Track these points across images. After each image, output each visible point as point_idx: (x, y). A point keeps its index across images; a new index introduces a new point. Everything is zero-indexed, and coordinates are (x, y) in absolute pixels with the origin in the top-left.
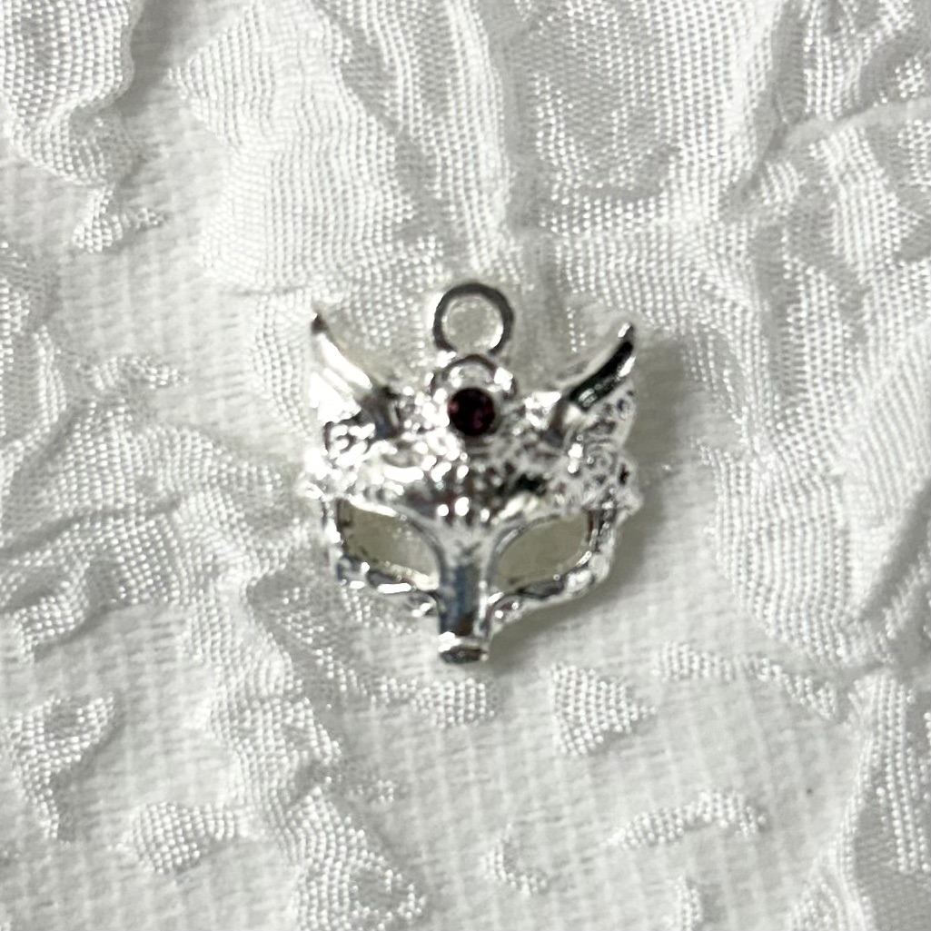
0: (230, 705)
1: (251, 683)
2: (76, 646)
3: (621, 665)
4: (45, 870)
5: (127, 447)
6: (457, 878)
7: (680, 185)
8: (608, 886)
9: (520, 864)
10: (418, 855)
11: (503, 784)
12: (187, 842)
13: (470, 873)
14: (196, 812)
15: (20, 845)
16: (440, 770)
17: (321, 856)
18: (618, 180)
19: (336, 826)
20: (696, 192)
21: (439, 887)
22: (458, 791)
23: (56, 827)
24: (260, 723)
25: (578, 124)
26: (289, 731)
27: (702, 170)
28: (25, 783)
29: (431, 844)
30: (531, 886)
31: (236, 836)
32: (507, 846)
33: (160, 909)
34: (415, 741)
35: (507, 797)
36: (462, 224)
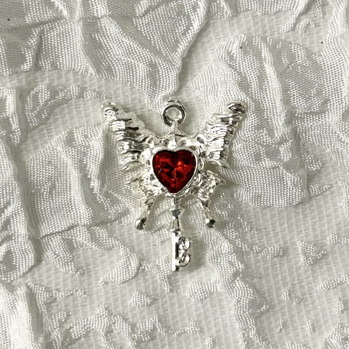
0: (214, 255)
1: (219, 249)
6: (276, 300)
7: (331, 110)
8: (317, 301)
9: (293, 295)
10: (265, 294)
11: (287, 274)
12: (204, 292)
13: (279, 298)
14: (206, 284)
15: (159, 294)
16: (270, 271)
17: (240, 296)
18: (314, 110)
19: (244, 288)
20: (335, 113)
21: (271, 302)
22: (275, 276)
23: (169, 289)
24: (222, 260)
25: (303, 94)
26: (230, 262)
27: (337, 105)
28: (160, 278)
29: (269, 291)
30: (296, 301)
31: (217, 290)
32: (289, 291)
33: (196, 311)
34: (263, 263)
35: (288, 277)
36: (272, 124)
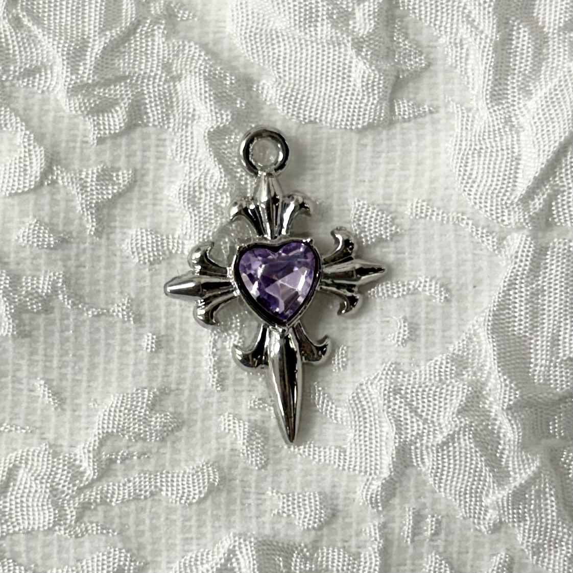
2: (118, 141)
3: (391, 205)
4: (85, 250)
5: (161, 46)
